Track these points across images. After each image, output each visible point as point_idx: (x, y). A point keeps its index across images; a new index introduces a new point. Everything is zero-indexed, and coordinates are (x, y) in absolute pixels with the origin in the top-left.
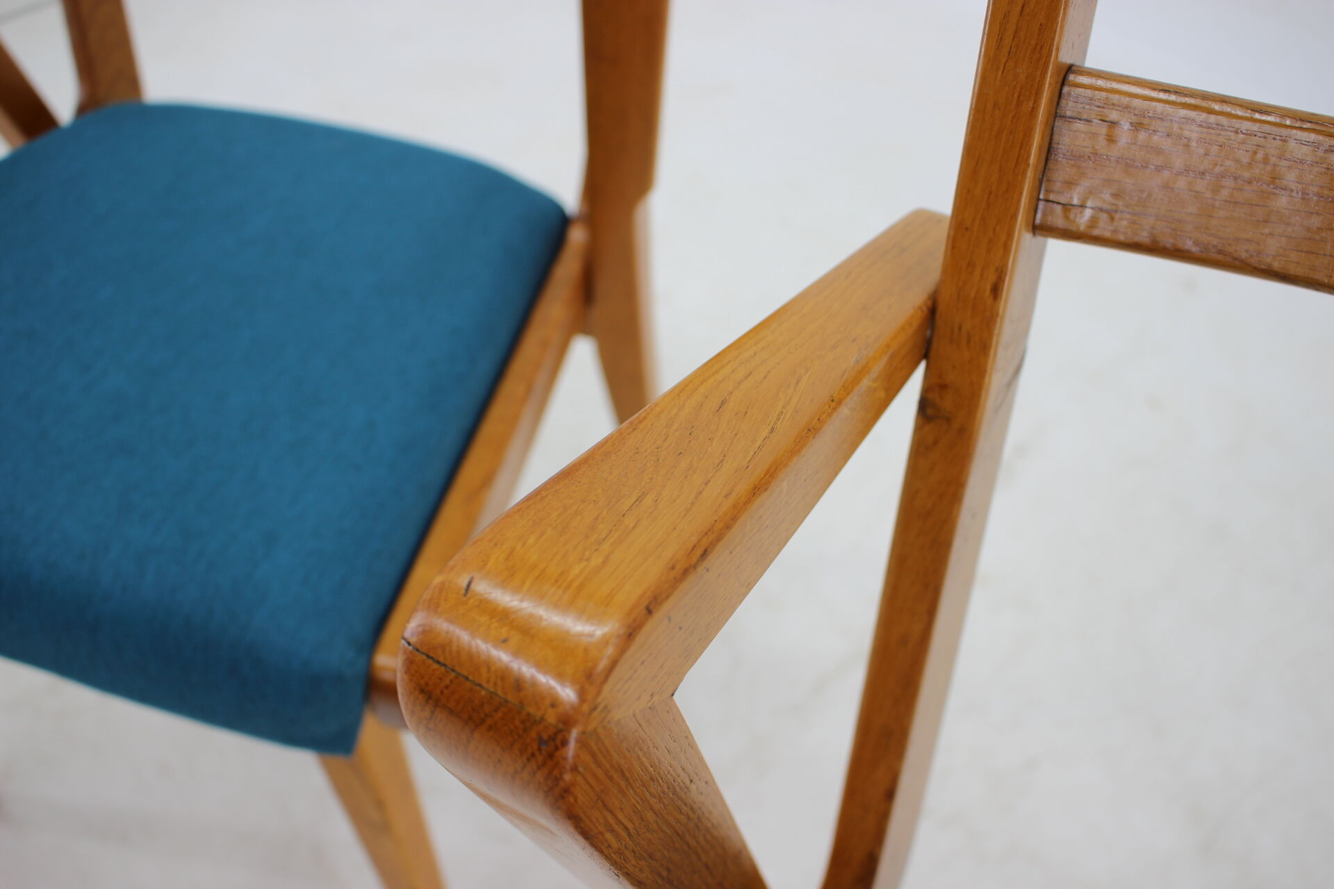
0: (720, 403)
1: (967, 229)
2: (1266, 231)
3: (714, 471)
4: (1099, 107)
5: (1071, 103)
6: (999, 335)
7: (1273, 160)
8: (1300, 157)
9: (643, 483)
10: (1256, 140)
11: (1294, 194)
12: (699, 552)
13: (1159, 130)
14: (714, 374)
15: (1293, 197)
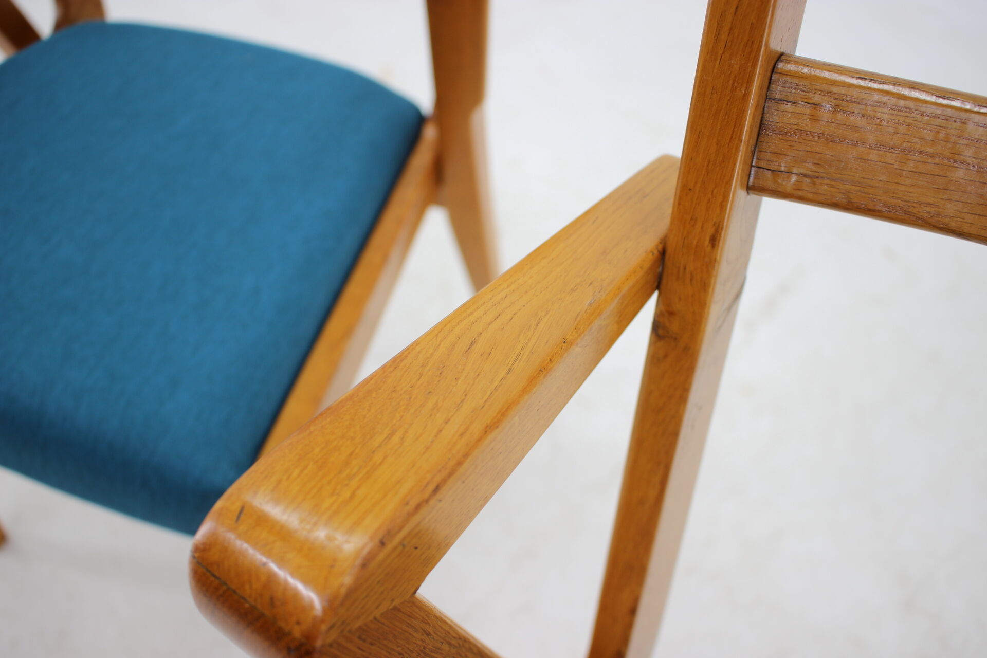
0: (470, 343)
1: (690, 190)
2: (946, 197)
3: (455, 410)
4: (804, 91)
5: (780, 87)
6: (716, 276)
7: (953, 139)
8: (977, 137)
9: (395, 421)
10: (938, 122)
11: (971, 168)
12: (431, 488)
13: (855, 111)
14: (469, 315)
15: (970, 170)
